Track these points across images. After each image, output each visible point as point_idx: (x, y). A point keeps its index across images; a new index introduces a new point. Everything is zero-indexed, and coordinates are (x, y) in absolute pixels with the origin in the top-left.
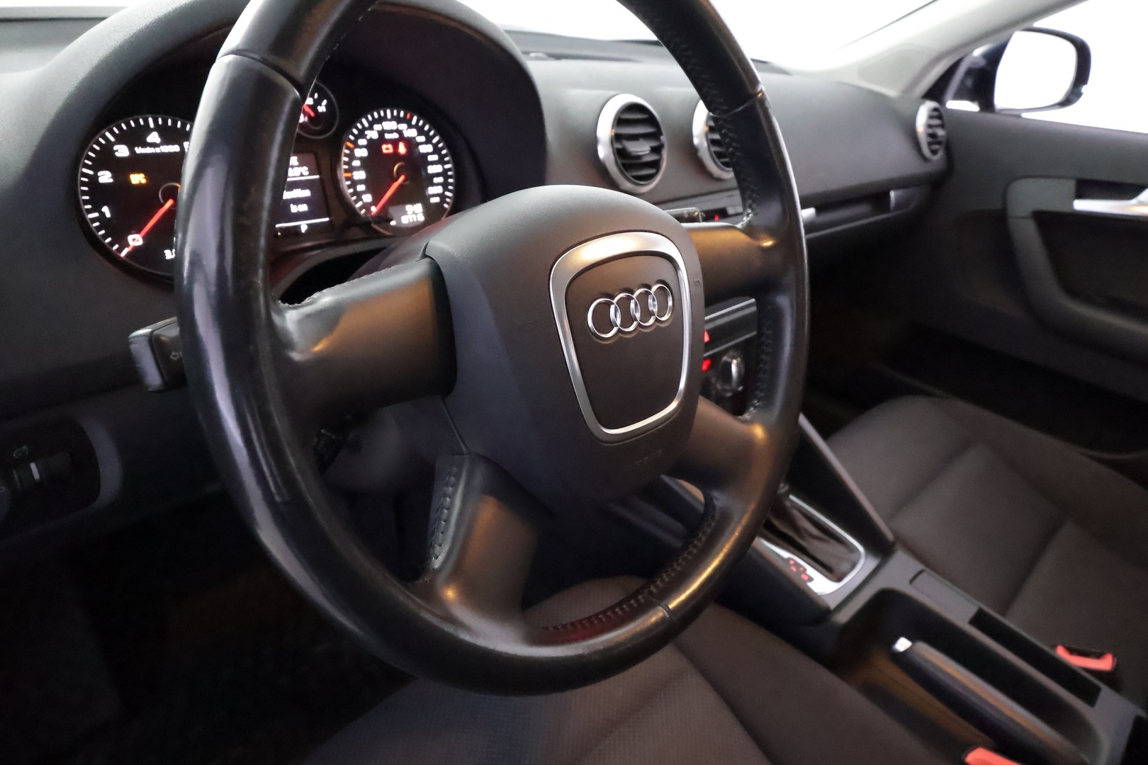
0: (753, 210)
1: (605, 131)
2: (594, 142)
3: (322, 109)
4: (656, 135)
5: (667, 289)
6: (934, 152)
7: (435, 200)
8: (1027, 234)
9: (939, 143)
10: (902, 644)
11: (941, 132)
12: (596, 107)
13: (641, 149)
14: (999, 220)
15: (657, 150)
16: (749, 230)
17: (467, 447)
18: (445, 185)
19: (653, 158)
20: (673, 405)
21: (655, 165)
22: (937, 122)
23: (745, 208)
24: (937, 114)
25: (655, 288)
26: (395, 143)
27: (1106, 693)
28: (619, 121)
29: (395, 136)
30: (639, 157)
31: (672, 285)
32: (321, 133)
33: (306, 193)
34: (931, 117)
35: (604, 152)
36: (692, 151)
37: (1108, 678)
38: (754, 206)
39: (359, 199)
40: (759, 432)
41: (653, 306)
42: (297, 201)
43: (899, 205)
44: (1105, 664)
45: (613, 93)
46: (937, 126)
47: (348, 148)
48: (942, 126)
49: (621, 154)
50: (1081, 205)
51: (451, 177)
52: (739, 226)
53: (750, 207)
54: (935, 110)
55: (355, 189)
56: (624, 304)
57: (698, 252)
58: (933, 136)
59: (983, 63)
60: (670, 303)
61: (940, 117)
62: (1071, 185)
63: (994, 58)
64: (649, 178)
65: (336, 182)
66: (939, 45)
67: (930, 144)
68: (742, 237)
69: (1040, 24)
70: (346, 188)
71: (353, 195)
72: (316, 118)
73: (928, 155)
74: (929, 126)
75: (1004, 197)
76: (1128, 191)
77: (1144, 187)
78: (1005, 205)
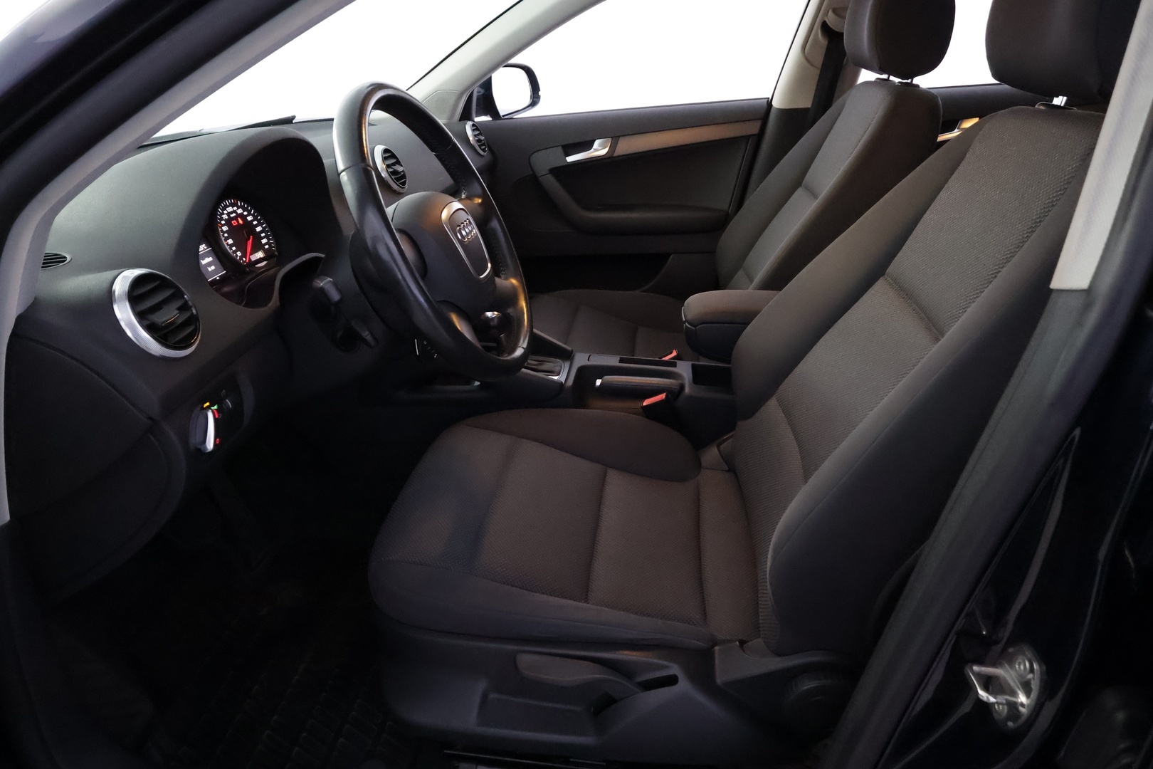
6: (484, 150)
7: (267, 247)
8: (551, 182)
9: (484, 144)
10: (598, 382)
11: (483, 138)
16: (469, 198)
18: (268, 237)
22: (478, 132)
23: (461, 190)
24: (476, 127)
25: (468, 222)
26: (235, 218)
27: (679, 362)
29: (234, 215)
33: (211, 259)
34: (473, 130)
37: (678, 358)
38: (466, 188)
39: (236, 255)
41: (470, 228)
44: (674, 353)
46: (478, 135)
47: (219, 227)
48: (480, 134)
50: (570, 159)
51: (268, 231)
52: (463, 198)
53: (464, 189)
54: (473, 125)
55: (232, 250)
56: (464, 229)
58: (479, 141)
59: (483, 91)
60: (473, 226)
61: (477, 129)
62: (560, 150)
63: (487, 85)
66: (460, 88)
67: (480, 146)
69: (512, 61)
70: (228, 250)
71: (232, 253)
73: (482, 153)
74: (475, 136)
75: (531, 167)
76: (588, 145)
77: (595, 141)
78: (532, 170)
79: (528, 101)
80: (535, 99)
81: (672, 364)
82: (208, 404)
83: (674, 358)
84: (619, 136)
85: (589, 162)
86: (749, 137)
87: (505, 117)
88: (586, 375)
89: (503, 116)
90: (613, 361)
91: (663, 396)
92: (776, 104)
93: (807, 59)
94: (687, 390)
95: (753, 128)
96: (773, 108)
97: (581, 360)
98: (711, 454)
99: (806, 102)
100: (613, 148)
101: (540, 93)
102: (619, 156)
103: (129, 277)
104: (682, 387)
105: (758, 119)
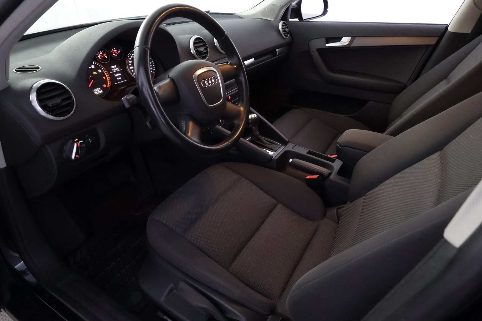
0: (230, 60)
1: (192, 45)
2: (190, 49)
3: (119, 52)
4: (205, 45)
5: (215, 77)
6: (286, 36)
8: (316, 55)
9: (288, 33)
11: (287, 30)
12: (188, 39)
13: (202, 49)
14: (308, 53)
15: (206, 49)
16: (231, 64)
17: (184, 113)
18: (152, 67)
19: (205, 51)
20: (222, 100)
21: (207, 53)
22: (285, 27)
23: (229, 60)
25: (213, 77)
27: (336, 160)
28: (195, 43)
30: (202, 51)
31: (216, 77)
32: (121, 58)
33: (120, 74)
34: (283, 26)
35: (193, 51)
36: (215, 47)
38: (231, 59)
39: (133, 74)
40: (242, 109)
41: (213, 81)
42: (118, 77)
43: (280, 54)
45: (192, 35)
46: (286, 28)
47: (128, 61)
48: (287, 28)
49: (197, 51)
50: (328, 45)
51: (153, 65)
52: (228, 64)
53: (230, 59)
54: (284, 23)
55: (131, 71)
56: (208, 81)
57: (220, 71)
58: (285, 31)
59: (296, 6)
60: (216, 80)
61: (286, 25)
62: (324, 40)
64: (206, 56)
65: (126, 70)
66: (282, 4)
67: (284, 34)
68: (229, 66)
70: (129, 71)
71: (131, 73)
72: (118, 55)
73: (285, 37)
74: (283, 28)
75: (308, 46)
76: (339, 39)
77: (342, 37)
78: (309, 48)
79: (321, 12)
80: (325, 12)
81: (333, 160)
82: (77, 140)
83: (335, 157)
84: (356, 37)
85: (337, 48)
86: (428, 46)
87: (305, 20)
88: (286, 155)
89: (305, 19)
90: (304, 151)
91: (315, 177)
92: (450, 29)
93: (475, 4)
94: (332, 177)
95: (432, 41)
96: (447, 32)
97: (290, 147)
98: (333, 212)
99: (468, 30)
100: (351, 42)
101: (328, 9)
102: (353, 47)
103: (41, 83)
104: (330, 174)
105: (438, 36)
